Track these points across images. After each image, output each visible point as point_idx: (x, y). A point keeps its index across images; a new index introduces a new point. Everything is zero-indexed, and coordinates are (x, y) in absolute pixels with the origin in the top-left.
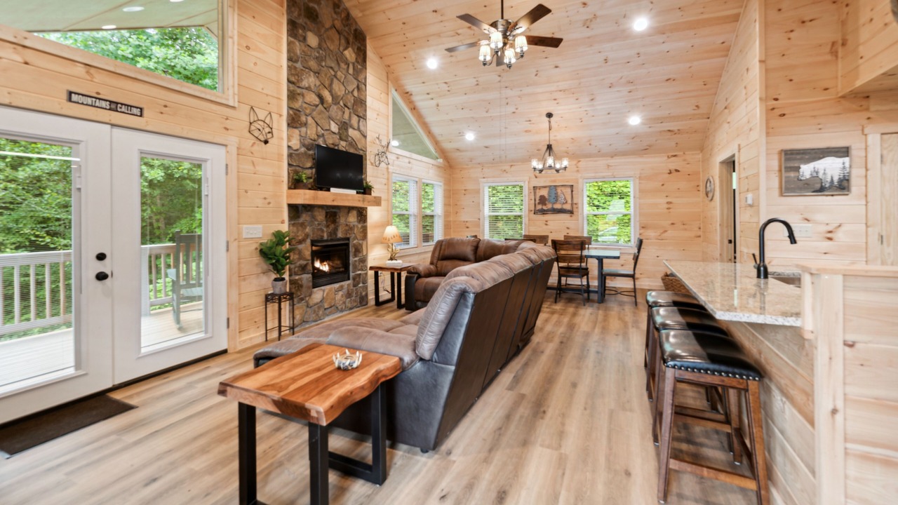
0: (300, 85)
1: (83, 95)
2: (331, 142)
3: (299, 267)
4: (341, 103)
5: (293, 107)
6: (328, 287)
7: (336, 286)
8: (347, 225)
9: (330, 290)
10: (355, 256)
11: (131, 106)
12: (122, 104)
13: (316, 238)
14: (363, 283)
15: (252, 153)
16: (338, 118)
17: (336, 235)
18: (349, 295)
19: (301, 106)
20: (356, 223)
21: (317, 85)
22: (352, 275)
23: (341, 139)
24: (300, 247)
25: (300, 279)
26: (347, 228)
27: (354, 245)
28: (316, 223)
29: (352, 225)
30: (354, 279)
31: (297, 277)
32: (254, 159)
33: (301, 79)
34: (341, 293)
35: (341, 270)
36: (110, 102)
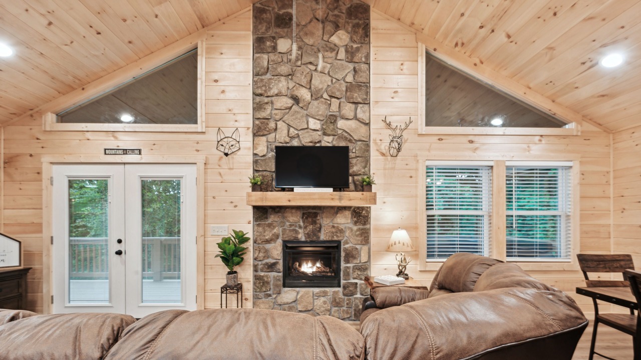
0: (269, 94)
1: (110, 149)
2: (309, 140)
3: (264, 264)
4: (325, 96)
5: (260, 117)
6: (303, 290)
7: (316, 290)
8: (333, 227)
9: (307, 293)
10: (347, 261)
11: (134, 150)
12: (129, 150)
13: (287, 239)
14: (362, 294)
15: (219, 166)
16: (320, 113)
17: (319, 238)
18: (336, 303)
19: (271, 114)
20: (351, 225)
21: (290, 88)
22: (343, 282)
23: (325, 134)
24: (268, 246)
25: (267, 276)
26: (334, 230)
27: (345, 250)
28: (288, 224)
29: (342, 227)
30: (345, 288)
31: (262, 274)
32: (221, 171)
33: (269, 88)
34: (322, 299)
36: (123, 150)
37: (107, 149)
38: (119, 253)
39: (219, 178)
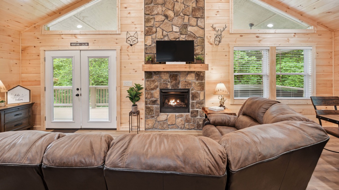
0: (153, 14)
1: (74, 43)
2: (173, 37)
3: (150, 101)
4: (182, 14)
5: (148, 26)
6: (170, 114)
7: (177, 114)
8: (186, 82)
9: (172, 116)
10: (193, 99)
11: (85, 43)
12: (83, 43)
13: (162, 88)
14: (200, 116)
15: (128, 51)
16: (179, 23)
17: (178, 87)
18: (187, 121)
19: (153, 24)
20: (195, 81)
21: (164, 10)
22: (191, 110)
23: (181, 34)
24: (153, 92)
25: (152, 107)
26: (186, 83)
27: (192, 93)
28: (162, 80)
29: (190, 82)
30: (192, 113)
31: (150, 106)
32: (129, 53)
33: (153, 11)
34: (180, 119)
35: (184, 106)
36: (80, 43)
37: (72, 43)
38: (78, 95)
39: (128, 57)
